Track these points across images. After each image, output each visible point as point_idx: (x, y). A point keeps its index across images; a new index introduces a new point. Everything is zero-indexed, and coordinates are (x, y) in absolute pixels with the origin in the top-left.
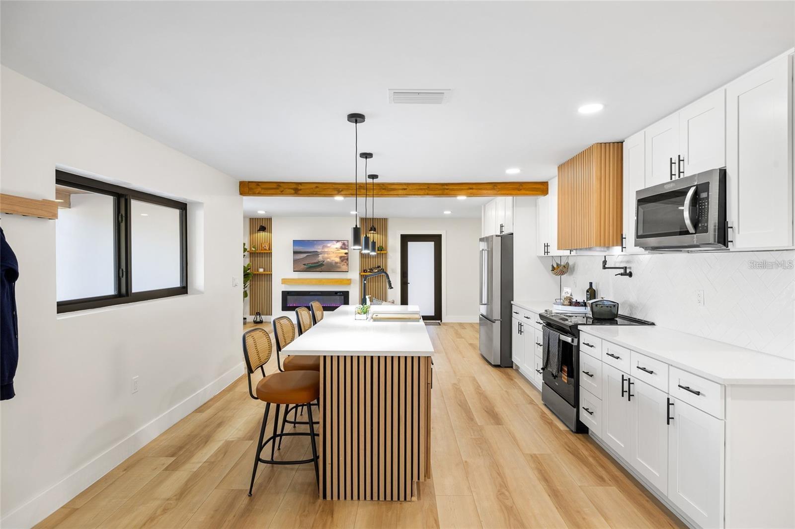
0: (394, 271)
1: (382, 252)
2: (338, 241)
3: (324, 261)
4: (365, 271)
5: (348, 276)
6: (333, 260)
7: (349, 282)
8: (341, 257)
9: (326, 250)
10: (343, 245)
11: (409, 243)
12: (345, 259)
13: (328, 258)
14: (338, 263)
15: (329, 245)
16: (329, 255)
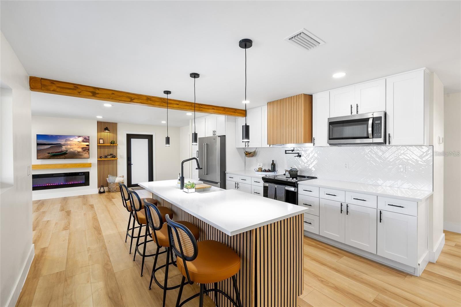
0: (121, 157)
1: (114, 145)
2: (79, 137)
3: (67, 151)
4: (101, 157)
5: (89, 161)
6: (75, 150)
7: (90, 165)
8: (83, 148)
9: (69, 142)
10: (84, 139)
11: (132, 139)
12: (86, 149)
13: (71, 149)
14: (80, 152)
15: (71, 139)
16: (72, 147)
